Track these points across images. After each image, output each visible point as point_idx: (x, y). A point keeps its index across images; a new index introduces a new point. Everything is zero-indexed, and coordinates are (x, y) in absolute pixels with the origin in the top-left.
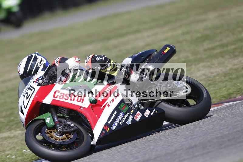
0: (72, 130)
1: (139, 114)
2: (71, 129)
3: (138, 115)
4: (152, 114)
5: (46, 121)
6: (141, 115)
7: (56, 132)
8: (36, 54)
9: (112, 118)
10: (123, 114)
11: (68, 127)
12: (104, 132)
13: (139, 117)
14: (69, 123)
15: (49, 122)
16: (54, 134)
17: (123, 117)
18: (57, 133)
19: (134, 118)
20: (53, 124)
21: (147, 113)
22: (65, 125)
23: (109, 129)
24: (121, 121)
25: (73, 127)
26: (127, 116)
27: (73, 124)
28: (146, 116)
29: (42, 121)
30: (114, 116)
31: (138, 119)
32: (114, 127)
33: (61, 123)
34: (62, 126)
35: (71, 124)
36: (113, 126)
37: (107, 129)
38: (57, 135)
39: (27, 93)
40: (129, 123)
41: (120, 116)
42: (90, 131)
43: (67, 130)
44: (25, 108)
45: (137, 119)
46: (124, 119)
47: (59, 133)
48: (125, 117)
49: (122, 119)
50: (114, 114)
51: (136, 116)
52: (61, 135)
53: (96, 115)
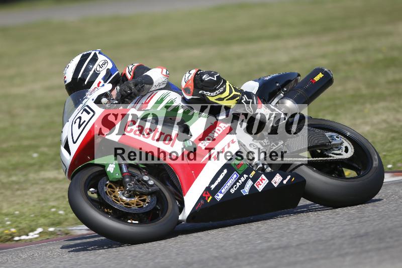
0: (150, 190)
1: (264, 180)
2: (148, 189)
3: (261, 181)
4: (285, 182)
5: (108, 170)
6: (266, 181)
7: (122, 190)
8: (97, 52)
9: (219, 180)
10: (237, 176)
11: (142, 184)
12: (202, 202)
13: (262, 184)
14: (146, 178)
15: (112, 172)
16: (118, 192)
17: (237, 181)
18: (124, 191)
19: (255, 185)
20: (118, 176)
21: (277, 179)
22: (138, 181)
23: (211, 198)
24: (232, 187)
25: (152, 186)
26: (243, 179)
27: (152, 181)
28: (274, 184)
29: (101, 169)
30: (221, 177)
31: (260, 188)
32: (219, 196)
33: (132, 176)
34: (133, 181)
35: (149, 180)
36: (219, 194)
37: (209, 197)
38: (123, 195)
39: (80, 118)
40: (244, 191)
41: (232, 178)
42: (179, 197)
43: (141, 188)
44: (74, 143)
45: (258, 187)
46: (238, 184)
47: (127, 193)
48: (240, 181)
49: (235, 184)
50: (223, 173)
51: (259, 182)
52: (130, 197)
53: (193, 172)
